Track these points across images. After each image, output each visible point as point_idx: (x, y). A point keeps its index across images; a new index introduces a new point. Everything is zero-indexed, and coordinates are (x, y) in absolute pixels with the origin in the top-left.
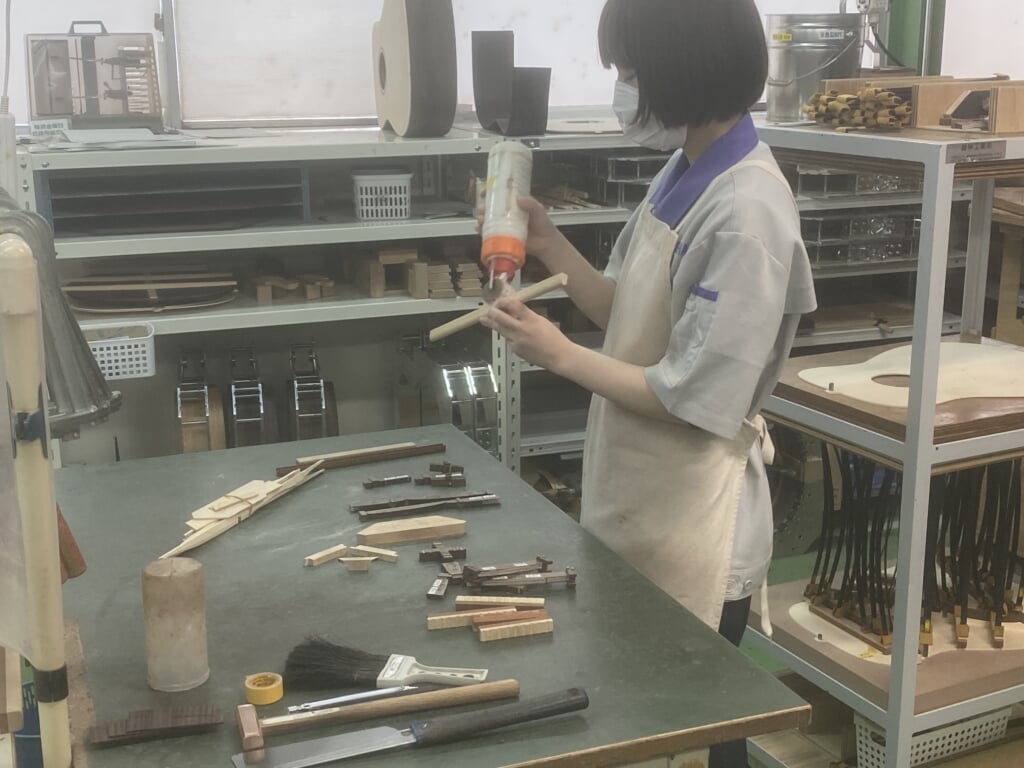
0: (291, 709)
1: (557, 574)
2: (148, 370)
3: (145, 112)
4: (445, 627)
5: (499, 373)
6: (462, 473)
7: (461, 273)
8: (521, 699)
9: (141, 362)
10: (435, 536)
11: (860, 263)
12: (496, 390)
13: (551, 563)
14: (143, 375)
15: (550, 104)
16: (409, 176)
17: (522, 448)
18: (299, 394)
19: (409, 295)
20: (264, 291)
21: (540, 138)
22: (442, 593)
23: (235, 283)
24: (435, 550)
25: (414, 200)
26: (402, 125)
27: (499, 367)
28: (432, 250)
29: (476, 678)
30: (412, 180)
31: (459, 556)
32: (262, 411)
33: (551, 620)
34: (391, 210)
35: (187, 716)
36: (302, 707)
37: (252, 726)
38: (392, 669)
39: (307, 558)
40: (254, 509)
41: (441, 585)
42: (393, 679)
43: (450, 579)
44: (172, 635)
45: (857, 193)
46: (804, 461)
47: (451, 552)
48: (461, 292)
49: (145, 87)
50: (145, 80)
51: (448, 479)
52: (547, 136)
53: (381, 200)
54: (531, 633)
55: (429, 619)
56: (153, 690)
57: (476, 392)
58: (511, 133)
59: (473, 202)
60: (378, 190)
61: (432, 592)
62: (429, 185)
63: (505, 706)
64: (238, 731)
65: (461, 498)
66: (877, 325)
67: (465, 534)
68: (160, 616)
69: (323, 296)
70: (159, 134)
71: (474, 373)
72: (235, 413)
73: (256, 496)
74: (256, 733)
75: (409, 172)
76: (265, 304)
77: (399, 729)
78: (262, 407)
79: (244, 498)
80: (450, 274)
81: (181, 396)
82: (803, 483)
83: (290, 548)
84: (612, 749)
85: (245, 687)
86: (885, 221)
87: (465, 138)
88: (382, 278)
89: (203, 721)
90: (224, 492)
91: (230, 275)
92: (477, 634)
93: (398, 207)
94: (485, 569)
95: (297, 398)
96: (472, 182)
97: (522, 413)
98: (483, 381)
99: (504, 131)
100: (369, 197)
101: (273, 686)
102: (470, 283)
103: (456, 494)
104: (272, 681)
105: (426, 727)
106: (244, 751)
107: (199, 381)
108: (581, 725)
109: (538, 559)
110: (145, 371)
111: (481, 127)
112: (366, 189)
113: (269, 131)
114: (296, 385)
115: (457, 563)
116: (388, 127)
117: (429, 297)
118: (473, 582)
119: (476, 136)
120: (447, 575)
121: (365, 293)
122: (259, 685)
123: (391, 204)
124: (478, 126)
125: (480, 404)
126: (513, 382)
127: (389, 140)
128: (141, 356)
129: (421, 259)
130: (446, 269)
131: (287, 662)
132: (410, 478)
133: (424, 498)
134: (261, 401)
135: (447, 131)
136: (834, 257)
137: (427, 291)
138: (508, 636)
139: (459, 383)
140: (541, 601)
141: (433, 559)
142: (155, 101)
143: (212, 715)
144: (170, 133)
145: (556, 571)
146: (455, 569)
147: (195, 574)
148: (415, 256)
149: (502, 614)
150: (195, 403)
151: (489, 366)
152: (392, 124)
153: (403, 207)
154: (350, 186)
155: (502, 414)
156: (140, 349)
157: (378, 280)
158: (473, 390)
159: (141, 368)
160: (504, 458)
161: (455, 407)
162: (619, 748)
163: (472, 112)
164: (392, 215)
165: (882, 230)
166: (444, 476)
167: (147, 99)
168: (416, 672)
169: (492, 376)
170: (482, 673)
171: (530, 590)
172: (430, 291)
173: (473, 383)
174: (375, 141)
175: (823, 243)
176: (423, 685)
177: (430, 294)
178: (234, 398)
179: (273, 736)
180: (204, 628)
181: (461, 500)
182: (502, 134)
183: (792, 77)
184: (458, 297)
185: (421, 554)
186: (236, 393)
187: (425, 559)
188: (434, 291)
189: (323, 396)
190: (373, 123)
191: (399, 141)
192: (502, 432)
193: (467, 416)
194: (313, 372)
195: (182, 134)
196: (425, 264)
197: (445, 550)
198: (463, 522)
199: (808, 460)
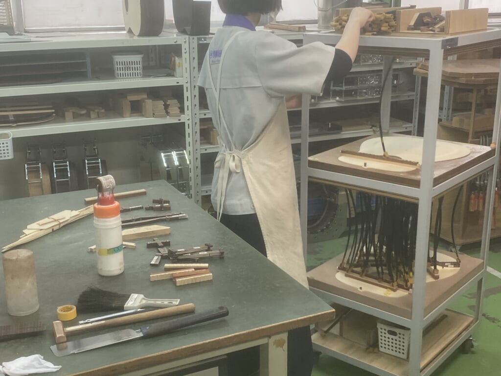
0: (80, 322)
1: (215, 252)
2: (10, 155)
3: (5, 24)
4: (159, 279)
5: (190, 155)
6: (169, 204)
7: (169, 105)
8: (196, 313)
9: (6, 151)
10: (155, 235)
11: (363, 98)
12: (188, 162)
13: (212, 246)
14: (7, 158)
15: (211, 20)
16: (141, 56)
17: (202, 191)
18: (88, 167)
19: (143, 116)
20: (69, 114)
21: (207, 36)
22: (158, 263)
23: (54, 111)
24: (154, 242)
25: (144, 68)
26: (137, 30)
27: (190, 151)
28: (154, 93)
29: (174, 304)
30: (143, 58)
31: (167, 244)
32: (69, 176)
33: (211, 274)
34: (133, 73)
35: (28, 328)
36: (86, 321)
37: (60, 332)
38: (132, 301)
39: (89, 248)
40: (62, 225)
41: (157, 259)
42: (132, 306)
43: (162, 256)
44: (19, 288)
45: (361, 64)
46: (338, 194)
47: (163, 243)
48: (169, 114)
49: (4, 11)
50: (4, 8)
51: (162, 207)
52: (210, 36)
53: (127, 68)
54: (202, 281)
55: (151, 276)
56: (10, 315)
57: (178, 164)
58: (192, 34)
59: (174, 69)
60: (126, 63)
61: (152, 263)
62: (152, 61)
63: (188, 317)
64: (53, 334)
65: (168, 216)
66: (371, 128)
67: (170, 234)
68: (12, 279)
69: (99, 117)
70: (12, 35)
71: (177, 154)
72: (55, 177)
73: (64, 218)
74: (63, 335)
75: (142, 54)
76: (70, 121)
77: (135, 330)
78: (69, 174)
79: (56, 219)
80: (164, 105)
81: (27, 168)
82: (337, 205)
83: (80, 243)
84: (240, 335)
85: (57, 312)
86: (375, 77)
87: (170, 36)
88: (129, 107)
89: (36, 330)
90: (47, 216)
91: (51, 107)
92: (175, 283)
93: (136, 72)
94: (179, 250)
95: (87, 168)
96: (173, 58)
97: (202, 174)
98: (181, 158)
99: (189, 33)
100: (121, 66)
101: (71, 311)
102: (174, 109)
103: (166, 215)
104: (71, 309)
105: (148, 329)
106: (57, 344)
107: (37, 161)
108: (224, 324)
109: (206, 245)
110: (8, 156)
111: (177, 31)
112: (120, 62)
113: (70, 34)
114: (86, 162)
115: (165, 248)
116: (130, 31)
117: (153, 117)
118: (174, 257)
119: (175, 36)
120: (160, 254)
121: (120, 115)
122: (64, 311)
123: (133, 70)
124: (176, 31)
125: (180, 170)
126: (197, 159)
127: (131, 37)
128: (6, 148)
129: (149, 98)
130: (162, 103)
131: (79, 299)
132: (143, 207)
133: (150, 216)
134: (69, 170)
135: (160, 33)
136: (351, 95)
137: (152, 114)
138: (190, 282)
139: (169, 160)
140: (206, 265)
141: (153, 246)
142: (10, 19)
143: (40, 327)
144: (18, 35)
145: (215, 250)
146: (164, 251)
147: (29, 257)
148: (145, 96)
149: (187, 272)
150: (35, 172)
151: (185, 151)
152: (132, 29)
153: (139, 72)
154: (111, 61)
155: (191, 175)
156: (5, 145)
157: (127, 108)
158: (177, 163)
159: (6, 155)
160: (193, 196)
161: (168, 171)
162: (244, 334)
163: (173, 24)
164: (133, 76)
165: (373, 82)
166: (160, 205)
167: (5, 18)
168: (144, 302)
169: (186, 155)
170: (177, 301)
171: (202, 260)
172: (154, 114)
173: (177, 159)
174: (124, 38)
175: (346, 88)
176: (147, 308)
177: (154, 115)
178: (55, 169)
179: (71, 336)
180: (35, 284)
181: (168, 217)
182: (187, 34)
183: (330, 7)
184: (168, 117)
185: (148, 244)
186: (56, 166)
187: (149, 246)
188: (155, 114)
189: (100, 167)
190: (123, 29)
191: (136, 38)
192: (192, 183)
193: (174, 176)
194: (96, 155)
195: (24, 35)
196: (151, 100)
197: (159, 242)
198: (168, 228)
199: (340, 194)
